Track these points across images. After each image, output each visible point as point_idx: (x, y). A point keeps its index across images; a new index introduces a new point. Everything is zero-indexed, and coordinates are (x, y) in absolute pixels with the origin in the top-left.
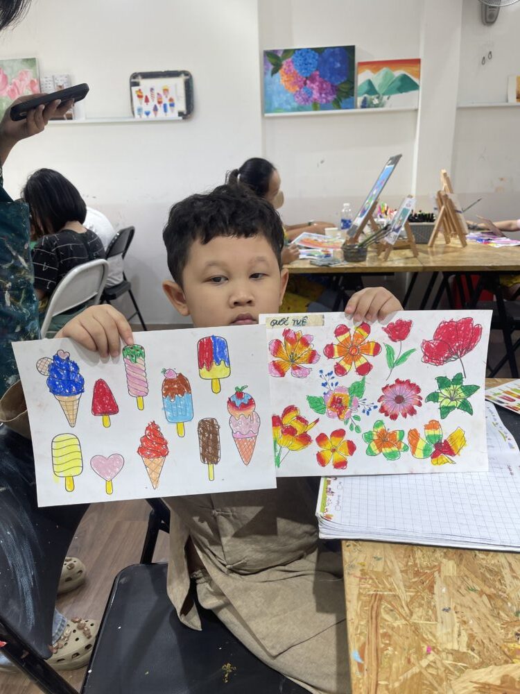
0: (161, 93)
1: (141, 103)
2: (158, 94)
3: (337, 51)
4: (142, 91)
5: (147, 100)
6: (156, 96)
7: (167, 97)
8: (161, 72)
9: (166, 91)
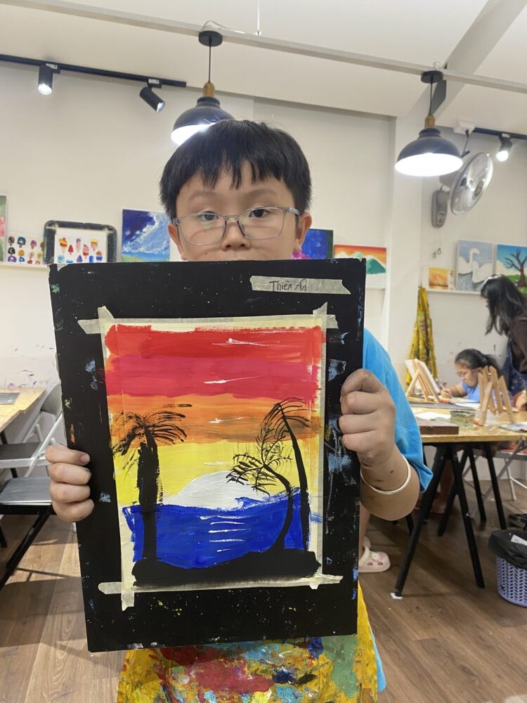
0: (89, 245)
1: (63, 252)
2: (85, 246)
3: (318, 233)
4: (66, 240)
5: (71, 250)
6: (82, 246)
7: (94, 250)
8: (82, 224)
9: (94, 244)
